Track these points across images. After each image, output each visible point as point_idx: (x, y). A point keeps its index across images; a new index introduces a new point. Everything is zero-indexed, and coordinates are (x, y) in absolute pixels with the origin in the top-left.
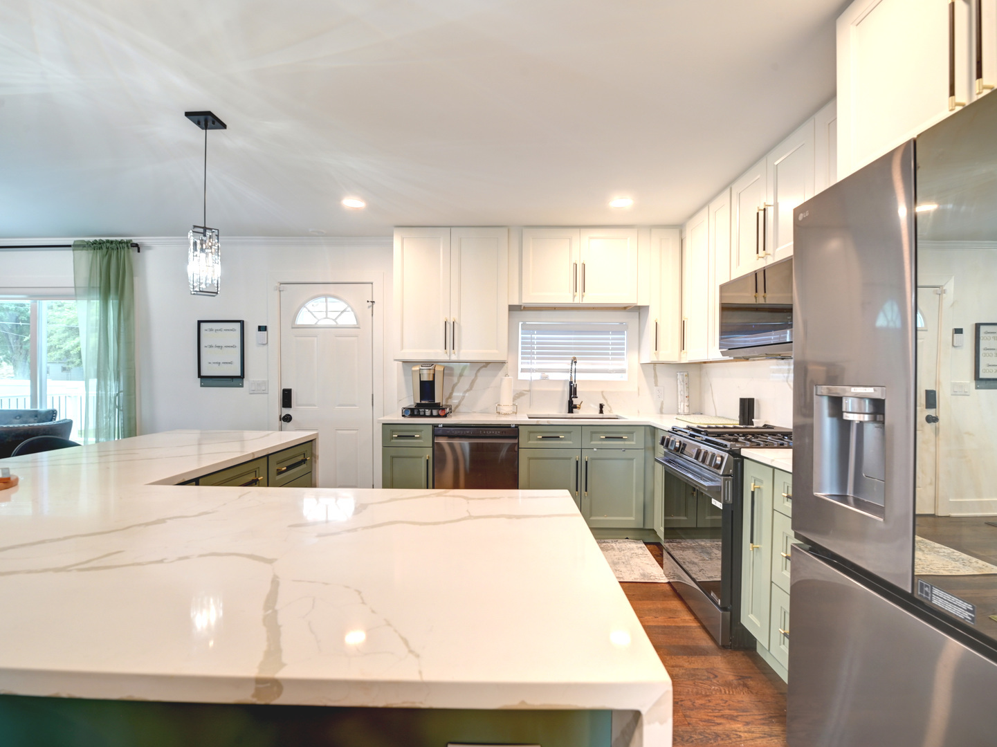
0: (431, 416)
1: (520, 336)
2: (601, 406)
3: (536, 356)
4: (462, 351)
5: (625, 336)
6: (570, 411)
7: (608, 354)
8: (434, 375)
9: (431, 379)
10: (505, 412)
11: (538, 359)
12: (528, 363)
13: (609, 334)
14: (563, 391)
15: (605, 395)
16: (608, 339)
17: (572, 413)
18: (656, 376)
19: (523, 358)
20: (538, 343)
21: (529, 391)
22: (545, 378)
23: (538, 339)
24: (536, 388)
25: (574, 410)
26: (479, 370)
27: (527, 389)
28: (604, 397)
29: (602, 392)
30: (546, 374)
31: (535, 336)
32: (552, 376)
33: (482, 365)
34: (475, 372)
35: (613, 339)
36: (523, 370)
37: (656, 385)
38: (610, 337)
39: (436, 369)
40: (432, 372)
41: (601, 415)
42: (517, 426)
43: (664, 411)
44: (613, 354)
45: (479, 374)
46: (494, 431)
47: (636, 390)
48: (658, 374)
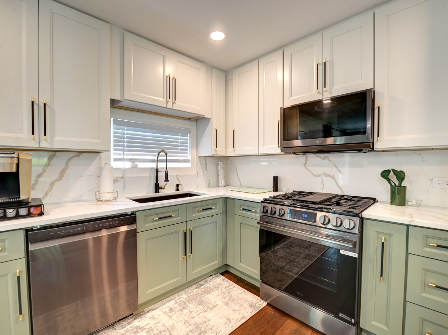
0: (18, 216)
1: (112, 130)
2: (178, 186)
3: (126, 148)
4: (56, 138)
5: (188, 138)
6: (157, 191)
7: (178, 149)
8: (18, 165)
9: (14, 170)
10: (106, 199)
11: (128, 150)
12: (120, 154)
13: (179, 136)
14: (151, 176)
15: (178, 178)
16: (178, 139)
17: (159, 192)
18: (206, 165)
19: (115, 150)
20: (128, 138)
21: (123, 177)
22: (135, 167)
23: (127, 134)
24: (128, 175)
25: (160, 190)
26: (70, 160)
27: (121, 176)
28: (178, 179)
29: (177, 176)
30: (136, 163)
31: (125, 132)
32: (141, 165)
33: (74, 154)
34: (65, 161)
35: (181, 139)
36: (115, 160)
37: (206, 170)
38: (180, 137)
39: (20, 157)
40: (15, 161)
41: (178, 193)
42: (133, 213)
43: (210, 186)
44: (181, 149)
45: (70, 163)
46: (112, 221)
47: (196, 173)
48: (207, 163)
